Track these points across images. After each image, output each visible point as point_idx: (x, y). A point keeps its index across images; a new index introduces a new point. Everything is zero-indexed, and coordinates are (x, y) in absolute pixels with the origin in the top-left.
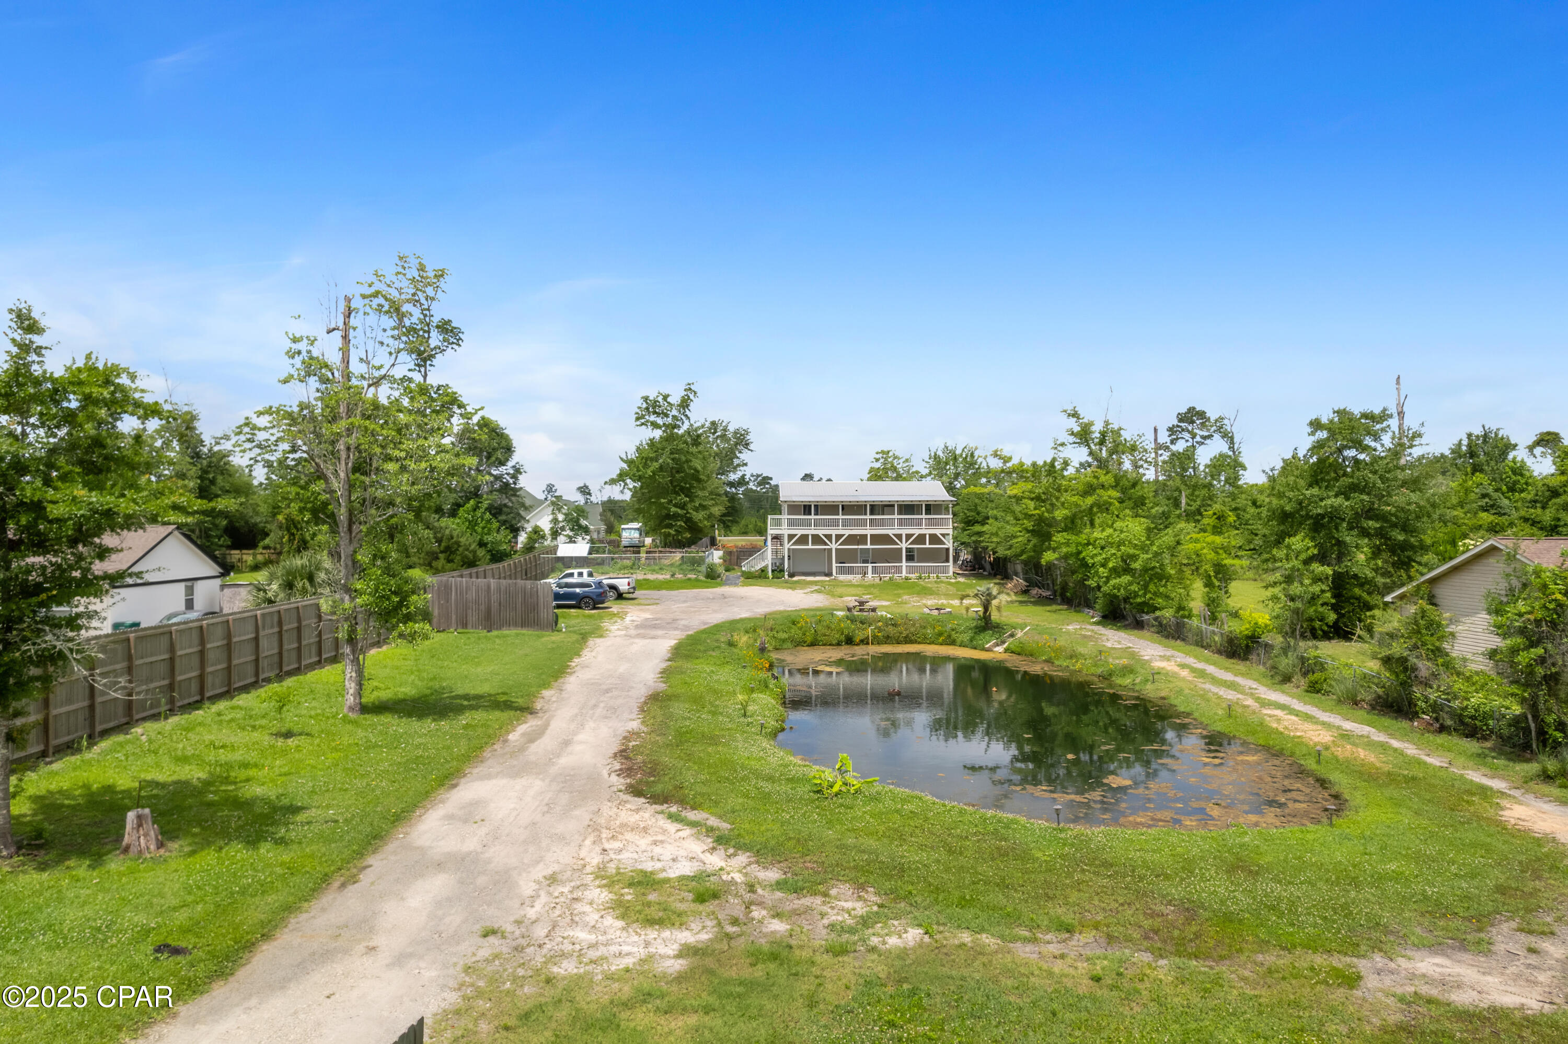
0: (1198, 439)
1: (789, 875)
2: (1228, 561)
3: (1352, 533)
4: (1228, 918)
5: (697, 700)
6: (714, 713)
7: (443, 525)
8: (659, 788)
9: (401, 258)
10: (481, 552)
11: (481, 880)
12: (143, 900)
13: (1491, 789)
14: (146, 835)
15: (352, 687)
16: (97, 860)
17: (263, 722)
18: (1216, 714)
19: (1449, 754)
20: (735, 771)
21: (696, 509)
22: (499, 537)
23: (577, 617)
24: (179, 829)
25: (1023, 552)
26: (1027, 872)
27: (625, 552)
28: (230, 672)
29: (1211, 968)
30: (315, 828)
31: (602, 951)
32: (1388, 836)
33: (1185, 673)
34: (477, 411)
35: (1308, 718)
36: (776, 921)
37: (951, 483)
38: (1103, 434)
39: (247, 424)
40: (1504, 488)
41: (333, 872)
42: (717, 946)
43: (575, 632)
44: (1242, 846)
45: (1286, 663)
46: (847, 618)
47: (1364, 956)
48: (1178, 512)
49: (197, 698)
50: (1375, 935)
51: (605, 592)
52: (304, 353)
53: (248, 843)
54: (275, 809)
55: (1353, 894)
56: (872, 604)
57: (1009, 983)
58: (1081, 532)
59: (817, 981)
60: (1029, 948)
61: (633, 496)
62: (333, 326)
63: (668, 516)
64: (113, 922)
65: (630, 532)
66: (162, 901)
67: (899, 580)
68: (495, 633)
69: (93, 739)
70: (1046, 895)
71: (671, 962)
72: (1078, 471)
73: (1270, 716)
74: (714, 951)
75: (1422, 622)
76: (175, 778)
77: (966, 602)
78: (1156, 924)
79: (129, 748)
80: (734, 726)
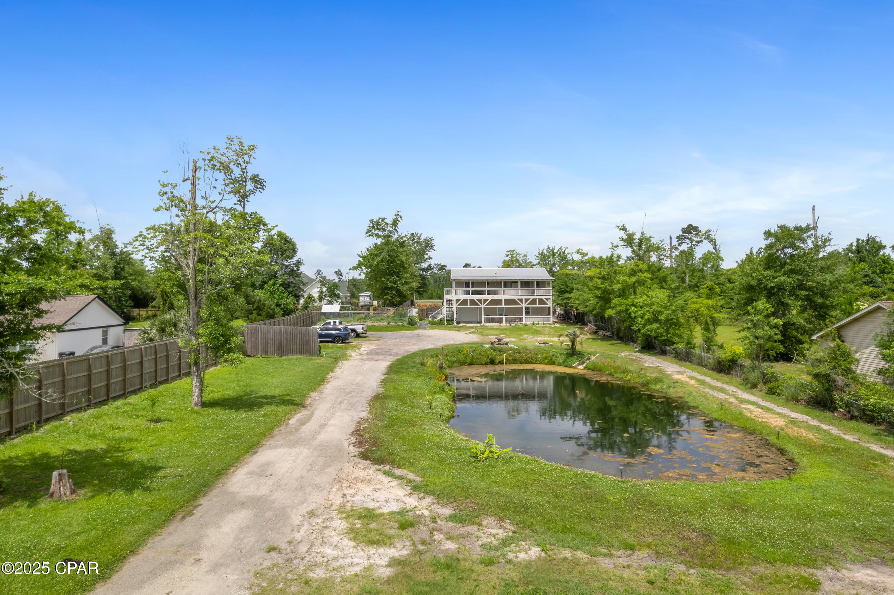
0: (694, 243)
1: (457, 511)
2: (716, 315)
3: (791, 298)
4: (731, 541)
5: (402, 399)
6: (412, 407)
7: (255, 294)
8: (378, 455)
9: (229, 139)
10: (277, 310)
11: (268, 514)
12: (58, 529)
13: (887, 456)
14: (64, 486)
15: (196, 391)
16: (33, 501)
17: (143, 413)
18: (712, 407)
19: (858, 433)
20: (425, 443)
21: (403, 285)
22: (288, 301)
23: (333, 348)
24: (86, 481)
25: (594, 309)
26: (603, 509)
27: (361, 309)
28: (125, 383)
29: (724, 576)
30: (169, 480)
31: (341, 562)
32: (828, 487)
33: (692, 382)
34: (274, 227)
35: (769, 410)
36: (449, 542)
37: (551, 269)
38: (641, 240)
39: (140, 236)
40: (878, 271)
41: (178, 509)
42: (413, 559)
43: (331, 357)
44: (736, 493)
45: (753, 376)
46: (491, 348)
47: (821, 569)
48: (684, 285)
49: (105, 398)
50: (826, 554)
51: (349, 333)
52: (169, 194)
53: (127, 490)
54: (145, 468)
55: (809, 526)
56: (506, 340)
57: (597, 584)
58: (628, 298)
59: (475, 583)
60: (607, 560)
61: (366, 277)
62: (186, 177)
63: (387, 288)
64: (38, 543)
65: (364, 298)
66: (71, 529)
67: (521, 326)
68: (284, 358)
69: (40, 424)
70: (617, 525)
71: (383, 570)
72: (626, 262)
73: (746, 409)
74: (410, 562)
75: (838, 353)
76: (87, 448)
77: (562, 339)
78: (686, 545)
79: (61, 429)
80: (424, 415)
